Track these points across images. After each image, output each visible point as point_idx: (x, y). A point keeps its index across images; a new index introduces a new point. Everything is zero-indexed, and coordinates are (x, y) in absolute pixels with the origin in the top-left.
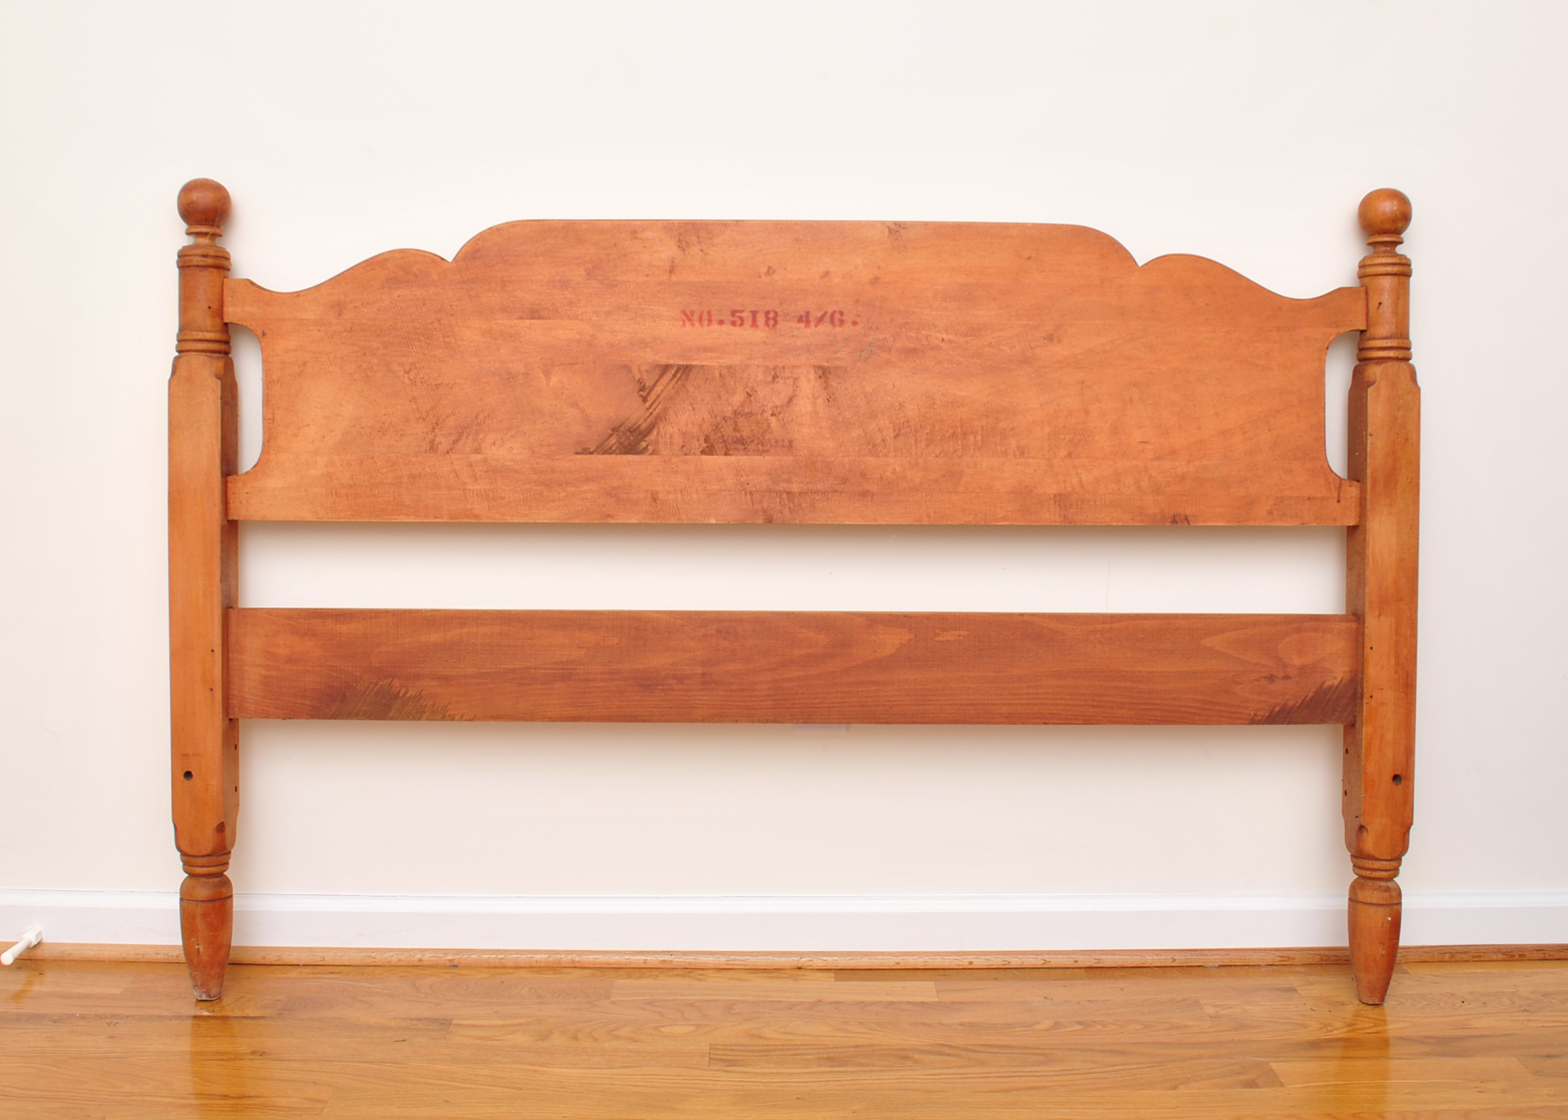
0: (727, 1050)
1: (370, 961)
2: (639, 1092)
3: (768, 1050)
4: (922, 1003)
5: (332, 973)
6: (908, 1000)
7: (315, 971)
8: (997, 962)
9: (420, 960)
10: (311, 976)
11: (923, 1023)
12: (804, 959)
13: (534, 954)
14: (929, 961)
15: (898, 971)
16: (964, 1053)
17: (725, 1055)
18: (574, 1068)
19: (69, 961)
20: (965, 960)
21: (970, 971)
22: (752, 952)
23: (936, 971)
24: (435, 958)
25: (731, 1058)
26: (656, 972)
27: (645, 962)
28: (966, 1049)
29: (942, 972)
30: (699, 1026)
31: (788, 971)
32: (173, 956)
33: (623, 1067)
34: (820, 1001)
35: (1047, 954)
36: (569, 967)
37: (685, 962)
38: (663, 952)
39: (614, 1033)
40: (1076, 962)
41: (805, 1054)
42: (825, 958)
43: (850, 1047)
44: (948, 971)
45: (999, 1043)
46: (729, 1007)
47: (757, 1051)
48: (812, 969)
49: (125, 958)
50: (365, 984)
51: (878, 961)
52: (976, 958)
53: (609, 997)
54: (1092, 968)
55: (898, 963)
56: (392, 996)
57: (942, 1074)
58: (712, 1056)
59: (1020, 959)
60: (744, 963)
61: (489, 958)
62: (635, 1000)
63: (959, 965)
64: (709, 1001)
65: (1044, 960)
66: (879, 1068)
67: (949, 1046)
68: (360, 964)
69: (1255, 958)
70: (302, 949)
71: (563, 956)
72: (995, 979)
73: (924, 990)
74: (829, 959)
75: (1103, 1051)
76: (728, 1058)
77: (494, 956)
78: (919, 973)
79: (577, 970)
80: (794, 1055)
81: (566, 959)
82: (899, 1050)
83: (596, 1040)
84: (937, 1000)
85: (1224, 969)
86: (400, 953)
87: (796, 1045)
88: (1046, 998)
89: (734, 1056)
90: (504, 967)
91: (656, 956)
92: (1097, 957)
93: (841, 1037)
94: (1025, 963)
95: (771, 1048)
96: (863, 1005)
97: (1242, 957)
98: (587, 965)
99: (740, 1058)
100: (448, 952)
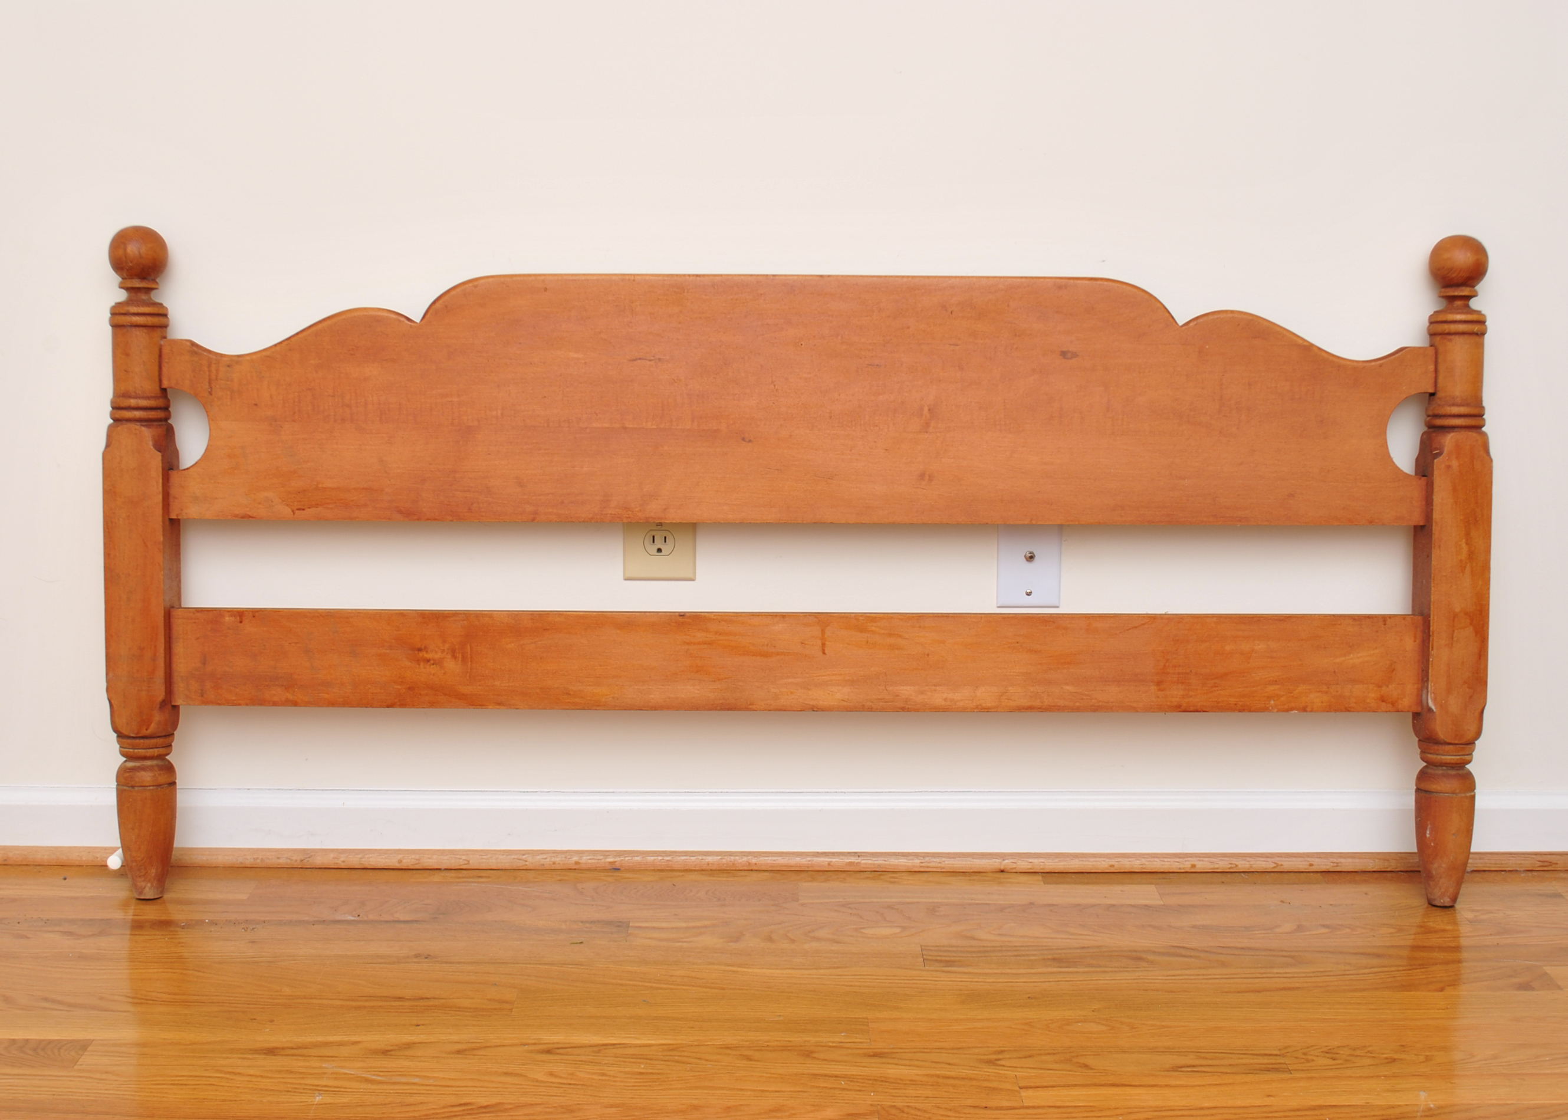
0: (940, 951)
1: (520, 864)
2: (854, 992)
3: (987, 951)
4: (1146, 906)
5: (480, 877)
6: (1130, 903)
7: (460, 875)
8: (1222, 865)
9: (577, 863)
10: (457, 880)
11: (1150, 926)
12: (1006, 861)
13: (705, 855)
14: (1147, 863)
15: (1111, 874)
16: (1202, 954)
17: (941, 956)
18: (777, 969)
20: (1187, 863)
21: (1194, 875)
22: (949, 853)
23: (1154, 874)
24: (593, 861)
25: (947, 959)
26: (843, 875)
27: (829, 864)
29: (1163, 875)
30: (903, 928)
31: (990, 874)
32: (296, 861)
33: (834, 968)
34: (1032, 904)
35: (1279, 857)
36: (745, 870)
37: (874, 864)
38: (849, 853)
39: (814, 935)
40: (1311, 865)
41: (1028, 955)
42: (1030, 860)
43: (1074, 949)
44: (1167, 874)
45: (1239, 944)
46: (933, 910)
47: (974, 952)
48: (1017, 872)
50: (520, 888)
51: (1091, 863)
52: (1199, 860)
53: (797, 900)
54: (1329, 872)
55: (1111, 866)
56: (555, 900)
57: (1182, 974)
58: (925, 957)
59: (1248, 861)
60: (940, 865)
61: (655, 859)
62: (827, 903)
63: (1180, 868)
64: (909, 903)
65: (1275, 863)
66: (1110, 969)
67: (1184, 947)
68: (509, 868)
69: (1512, 864)
70: (443, 852)
71: (737, 858)
72: (1223, 882)
73: (1146, 894)
74: (1036, 861)
75: (1356, 953)
76: (944, 958)
77: (660, 858)
78: (1136, 876)
79: (754, 874)
80: (1016, 956)
81: (740, 861)
82: (1130, 951)
83: (793, 941)
84: (1162, 903)
85: (1477, 874)
86: (554, 855)
87: (1016, 946)
88: (1282, 901)
89: (949, 956)
90: (672, 871)
91: (842, 857)
92: (1335, 860)
93: (1062, 938)
94: (1254, 866)
95: (989, 949)
96: (1080, 908)
97: (1498, 862)
98: (764, 868)
99: (957, 959)
100: (607, 853)
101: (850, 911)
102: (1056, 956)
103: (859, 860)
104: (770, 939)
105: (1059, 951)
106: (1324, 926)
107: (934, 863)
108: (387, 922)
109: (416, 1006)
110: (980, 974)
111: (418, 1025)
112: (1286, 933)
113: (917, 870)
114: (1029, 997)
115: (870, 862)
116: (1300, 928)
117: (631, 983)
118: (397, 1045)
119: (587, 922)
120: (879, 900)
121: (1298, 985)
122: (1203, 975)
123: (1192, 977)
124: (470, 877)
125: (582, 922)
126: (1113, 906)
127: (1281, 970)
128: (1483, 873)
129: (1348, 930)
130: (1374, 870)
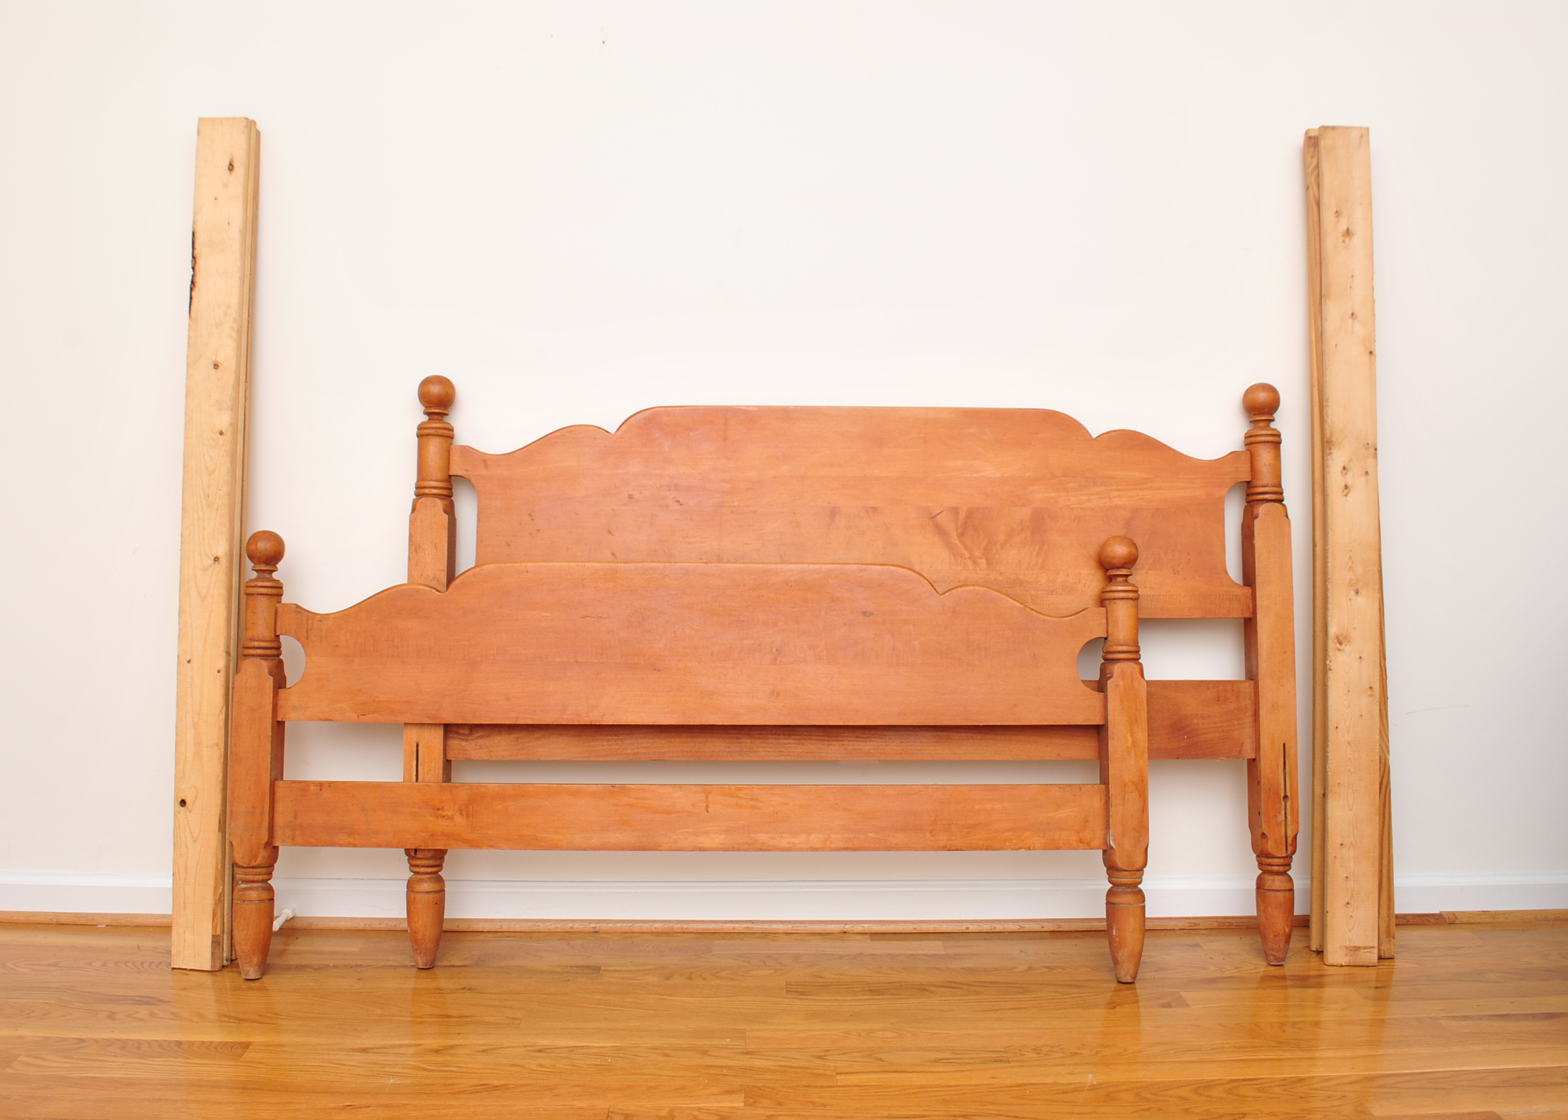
0: (798, 985)
1: (535, 928)
3: (828, 986)
4: (935, 954)
5: (509, 937)
6: (924, 953)
7: (496, 936)
8: (986, 927)
9: (571, 928)
10: (493, 939)
11: (935, 968)
12: (847, 926)
13: (654, 923)
14: (937, 927)
15: (914, 934)
16: (965, 987)
17: (797, 988)
18: (692, 997)
19: (316, 929)
20: (964, 926)
21: (967, 934)
22: (810, 921)
23: (942, 934)
24: (582, 926)
25: (802, 990)
26: (743, 936)
27: (734, 928)
28: (966, 984)
29: (947, 935)
30: (776, 970)
31: (837, 934)
32: (392, 926)
33: (726, 997)
34: (861, 954)
35: (1022, 922)
36: (679, 932)
37: (762, 928)
38: (747, 921)
39: (717, 975)
40: (1043, 927)
41: (853, 986)
42: (863, 925)
43: (884, 983)
44: (950, 934)
45: (989, 980)
46: (797, 958)
47: (820, 986)
48: (854, 933)
49: (356, 927)
50: (534, 944)
51: (901, 927)
52: (972, 925)
53: (711, 952)
54: (1054, 931)
55: (915, 929)
56: (554, 951)
57: (950, 1000)
58: (788, 989)
59: (1003, 925)
60: (804, 928)
61: (621, 926)
62: (729, 953)
63: (958, 930)
64: (782, 954)
65: (1020, 926)
66: (906, 997)
67: (955, 982)
68: (528, 931)
69: (1171, 925)
70: (486, 921)
71: (674, 924)
72: (985, 939)
73: (936, 947)
74: (866, 926)
75: (1062, 985)
76: (799, 990)
77: (625, 924)
78: (930, 934)
79: (685, 935)
80: (846, 988)
81: (677, 926)
82: (920, 985)
83: (705, 979)
84: (944, 953)
86: (557, 922)
87: (847, 981)
88: (1022, 951)
89: (804, 989)
90: (632, 933)
91: (742, 924)
92: (1058, 924)
93: (877, 977)
94: (1006, 928)
95: (829, 984)
96: (892, 957)
97: (1162, 924)
98: (692, 931)
99: (808, 990)
100: (591, 921)
101: (743, 959)
102: (871, 988)
103: (752, 926)
104: (690, 978)
105: (874, 985)
106: (1045, 967)
107: (801, 928)
108: (445, 966)
109: (459, 1021)
110: (822, 1000)
111: (459, 1034)
112: (1021, 972)
113: (789, 931)
114: (851, 1016)
115: (759, 926)
116: (1030, 968)
117: (598, 1006)
118: (444, 1047)
119: (574, 967)
120: (763, 952)
121: (1023, 1006)
122: (964, 1000)
123: (957, 1001)
124: (504, 937)
125: (571, 967)
126: (913, 955)
127: (1014, 997)
128: (1153, 931)
129: (1060, 970)
130: (1083, 930)
